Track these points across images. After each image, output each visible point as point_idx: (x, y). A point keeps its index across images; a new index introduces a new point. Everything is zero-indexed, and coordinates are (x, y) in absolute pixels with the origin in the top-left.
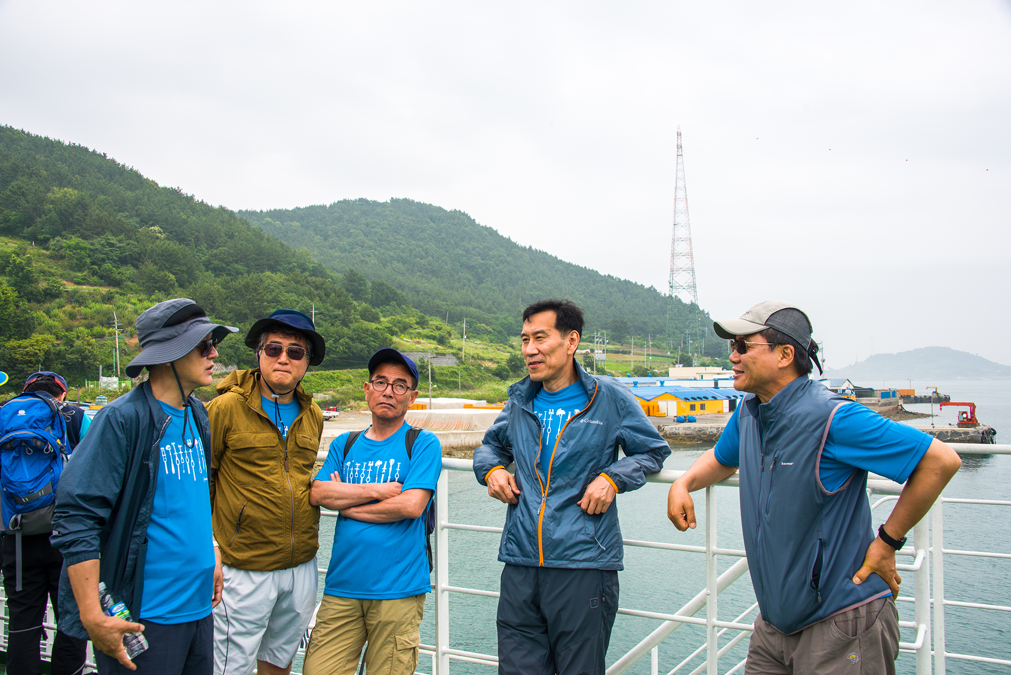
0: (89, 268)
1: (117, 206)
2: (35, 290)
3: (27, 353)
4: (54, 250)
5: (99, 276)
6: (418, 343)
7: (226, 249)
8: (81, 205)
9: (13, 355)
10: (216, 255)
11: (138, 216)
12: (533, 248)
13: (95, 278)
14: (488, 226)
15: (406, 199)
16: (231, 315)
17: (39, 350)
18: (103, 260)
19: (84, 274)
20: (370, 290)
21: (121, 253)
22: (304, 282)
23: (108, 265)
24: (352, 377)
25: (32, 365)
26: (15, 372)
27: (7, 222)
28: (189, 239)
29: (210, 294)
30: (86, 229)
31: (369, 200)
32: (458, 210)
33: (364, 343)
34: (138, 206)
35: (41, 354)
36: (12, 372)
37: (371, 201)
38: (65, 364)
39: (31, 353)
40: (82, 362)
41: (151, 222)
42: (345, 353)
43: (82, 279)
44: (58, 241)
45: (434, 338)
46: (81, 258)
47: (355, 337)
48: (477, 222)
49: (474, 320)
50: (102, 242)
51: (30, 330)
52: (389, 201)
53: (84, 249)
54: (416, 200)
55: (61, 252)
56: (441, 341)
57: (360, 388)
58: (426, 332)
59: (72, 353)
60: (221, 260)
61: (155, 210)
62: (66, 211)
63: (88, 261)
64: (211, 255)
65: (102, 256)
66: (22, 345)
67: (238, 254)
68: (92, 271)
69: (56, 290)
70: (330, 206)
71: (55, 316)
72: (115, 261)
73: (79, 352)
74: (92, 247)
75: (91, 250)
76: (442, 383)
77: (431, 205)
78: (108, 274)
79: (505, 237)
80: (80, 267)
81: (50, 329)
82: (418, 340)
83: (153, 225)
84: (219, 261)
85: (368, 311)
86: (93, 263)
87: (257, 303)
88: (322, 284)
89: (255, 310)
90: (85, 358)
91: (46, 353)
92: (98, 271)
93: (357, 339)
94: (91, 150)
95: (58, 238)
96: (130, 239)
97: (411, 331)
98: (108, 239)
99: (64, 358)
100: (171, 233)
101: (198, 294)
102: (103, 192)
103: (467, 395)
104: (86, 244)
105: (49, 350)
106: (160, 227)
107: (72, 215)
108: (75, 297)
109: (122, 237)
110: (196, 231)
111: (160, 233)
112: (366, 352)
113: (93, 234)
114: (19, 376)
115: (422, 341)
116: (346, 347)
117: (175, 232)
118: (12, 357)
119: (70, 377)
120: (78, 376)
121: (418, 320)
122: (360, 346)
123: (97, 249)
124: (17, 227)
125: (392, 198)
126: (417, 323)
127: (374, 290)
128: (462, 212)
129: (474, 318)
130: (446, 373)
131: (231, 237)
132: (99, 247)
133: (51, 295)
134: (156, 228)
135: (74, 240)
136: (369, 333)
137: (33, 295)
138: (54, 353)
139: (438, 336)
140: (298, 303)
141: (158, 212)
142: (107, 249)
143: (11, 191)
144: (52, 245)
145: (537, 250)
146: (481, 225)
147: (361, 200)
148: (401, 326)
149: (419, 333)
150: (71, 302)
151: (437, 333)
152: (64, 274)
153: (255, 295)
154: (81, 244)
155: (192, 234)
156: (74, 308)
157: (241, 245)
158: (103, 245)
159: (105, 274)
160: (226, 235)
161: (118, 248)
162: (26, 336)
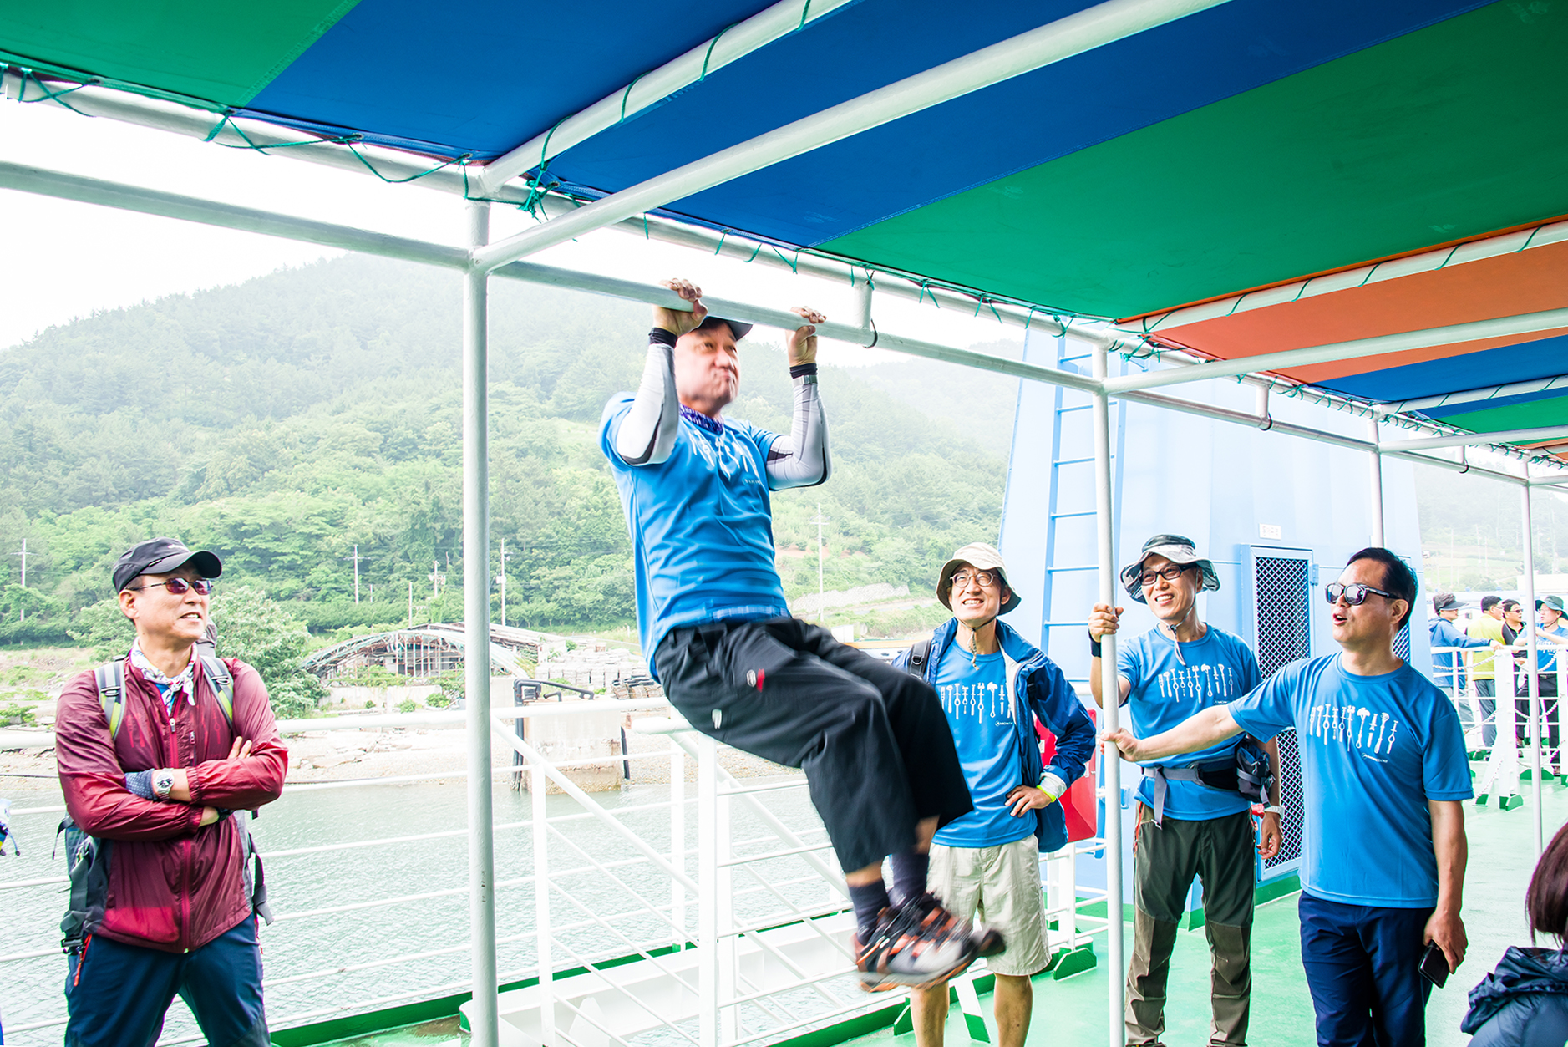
7: (855, 423)
16: (887, 516)
22: (976, 466)
27: (583, 403)
29: (857, 488)
41: (752, 392)
60: (848, 440)
67: (872, 429)
83: (755, 396)
87: (922, 499)
88: (999, 468)
89: (920, 507)
100: (778, 405)
101: (840, 489)
111: (765, 405)
124: (594, 409)
131: (859, 407)
134: (760, 400)
140: (974, 496)
143: (585, 362)
153: (921, 487)
157: (875, 417)
160: (851, 404)
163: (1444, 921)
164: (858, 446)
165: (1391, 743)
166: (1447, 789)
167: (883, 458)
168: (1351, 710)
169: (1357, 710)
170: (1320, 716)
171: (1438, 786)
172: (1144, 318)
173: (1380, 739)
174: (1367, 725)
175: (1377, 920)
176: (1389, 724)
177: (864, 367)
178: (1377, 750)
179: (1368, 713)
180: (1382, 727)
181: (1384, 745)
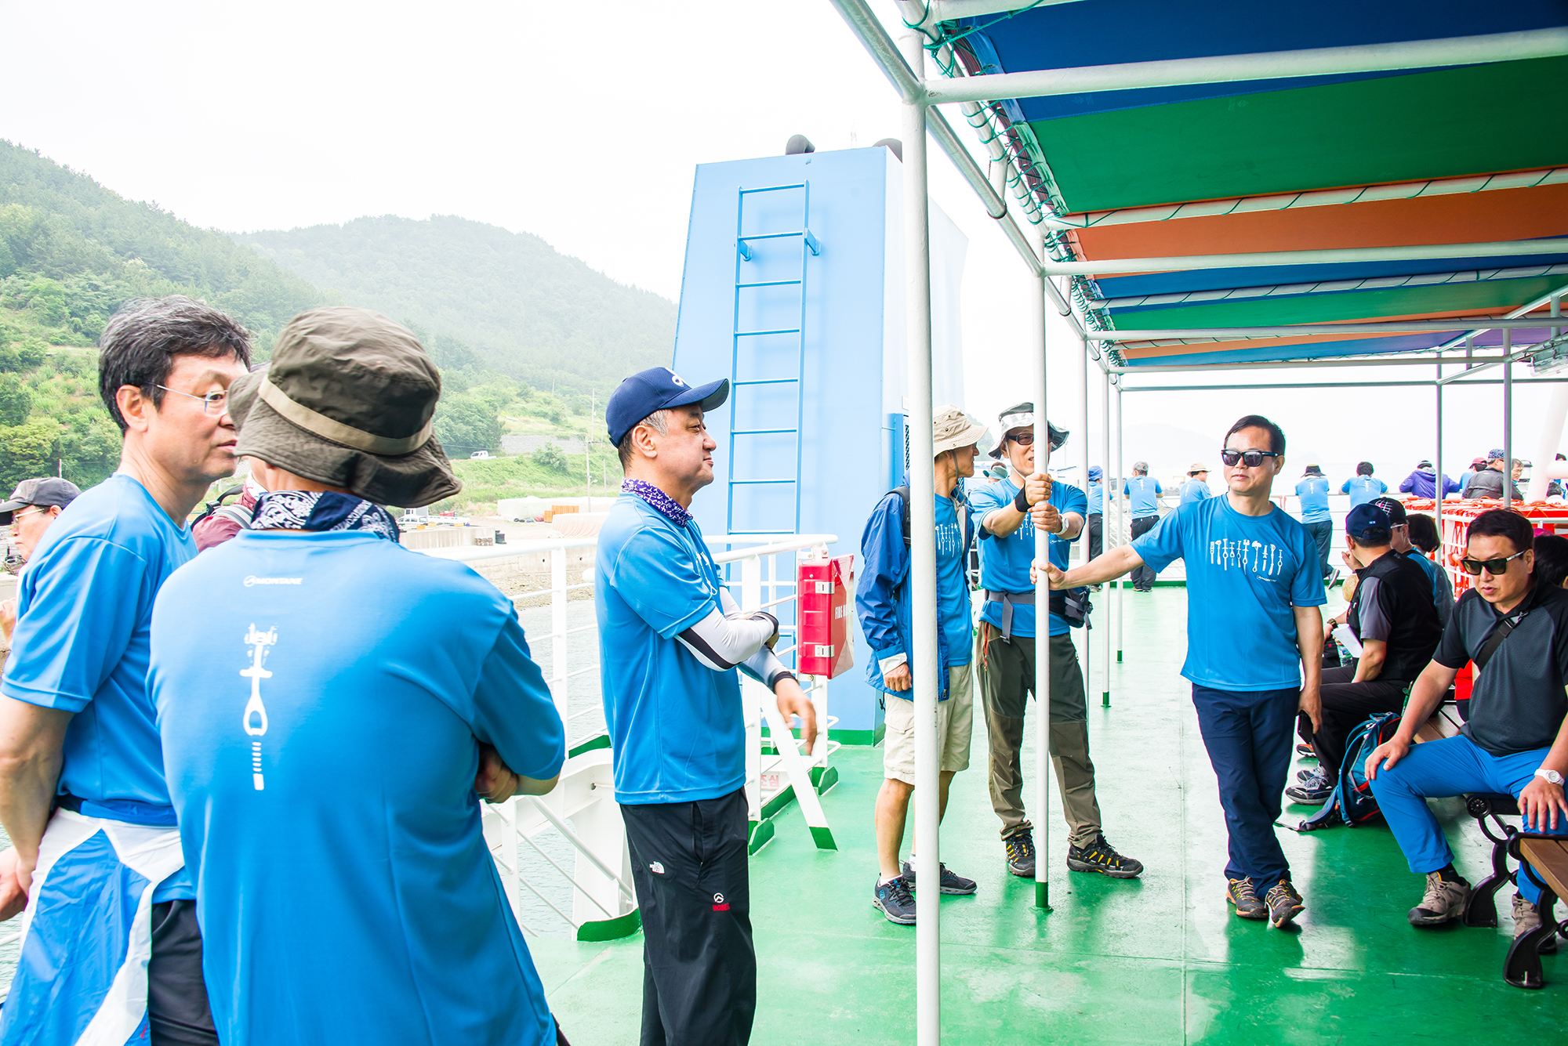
0: (68, 322)
1: (78, 229)
2: (8, 354)
3: (29, 445)
4: (8, 295)
5: (84, 333)
6: (527, 422)
7: (242, 291)
8: (40, 228)
9: (9, 448)
10: (228, 300)
11: (110, 243)
12: (638, 287)
13: (79, 336)
14: (573, 256)
15: (453, 216)
17: (44, 440)
18: (87, 309)
19: (63, 329)
20: (434, 349)
21: (110, 299)
23: (94, 317)
24: (462, 471)
25: (35, 461)
26: (12, 472)
28: (186, 276)
30: (52, 264)
31: (400, 217)
32: (528, 232)
33: (468, 423)
34: (108, 230)
35: (47, 446)
36: (9, 472)
37: (403, 218)
38: (79, 459)
39: (33, 445)
40: (104, 457)
41: (130, 253)
42: (445, 437)
43: (61, 338)
44: (13, 282)
45: (545, 415)
46: (57, 307)
47: (456, 415)
48: (557, 249)
49: (573, 389)
50: (82, 284)
51: (25, 412)
52: (429, 219)
53: (58, 293)
54: (468, 218)
55: (18, 298)
56: (555, 419)
57: (474, 484)
58: (531, 406)
59: (86, 444)
60: (236, 307)
61: (134, 235)
62: (19, 238)
63: (66, 311)
64: (221, 300)
65: (85, 304)
66: (20, 433)
67: (260, 298)
68: (73, 326)
69: (36, 354)
70: (345, 225)
71: (47, 392)
72: (102, 311)
73: (98, 441)
74: (68, 291)
75: (67, 295)
76: (575, 477)
77: (489, 224)
78: (97, 330)
79: (596, 271)
80: (54, 320)
81: (46, 410)
82: (525, 419)
83: (132, 257)
84: (233, 309)
85: (453, 379)
86: (73, 314)
90: (106, 450)
91: (53, 443)
92: (82, 325)
93: (459, 418)
94: (15, 144)
95: (13, 277)
96: (118, 278)
97: (513, 406)
98: (89, 279)
99: (77, 450)
100: (159, 268)
102: (56, 209)
103: (613, 493)
104: (58, 286)
105: (58, 439)
106: (143, 260)
107: (28, 244)
108: (65, 364)
109: (107, 275)
110: (195, 266)
111: (144, 268)
112: (472, 435)
113: (64, 271)
114: (18, 477)
115: (531, 420)
116: (447, 430)
117: (165, 267)
118: (6, 450)
119: (87, 477)
120: (97, 475)
121: (519, 391)
122: (465, 428)
123: (76, 294)
125: (433, 215)
126: (519, 395)
127: (438, 348)
128: (535, 235)
129: (573, 387)
130: (579, 463)
131: (245, 273)
132: (78, 290)
133: (30, 361)
134: (139, 261)
135: (41, 282)
136: (473, 410)
137: (7, 362)
138: (64, 445)
139: (550, 413)
141: (137, 237)
142: (90, 294)
144: (6, 288)
145: (642, 290)
146: (562, 254)
147: (389, 217)
148: (500, 399)
149: (524, 409)
150: (61, 372)
151: (547, 409)
152: (33, 330)
154: (54, 287)
155: (189, 270)
156: (66, 379)
157: (263, 285)
158: (84, 288)
159: (93, 330)
160: (238, 271)
161: (105, 291)
162: (20, 421)
163: (1312, 695)
164: (245, 314)
165: (1280, 566)
166: (1311, 598)
167: (273, 327)
168: (1246, 543)
169: (1251, 543)
170: (1219, 548)
171: (1307, 595)
172: (1087, 215)
173: (1272, 564)
174: (1260, 555)
175: (1269, 699)
176: (1277, 552)
177: (245, 233)
178: (1270, 573)
179: (1260, 545)
180: (1272, 555)
181: (1275, 568)
